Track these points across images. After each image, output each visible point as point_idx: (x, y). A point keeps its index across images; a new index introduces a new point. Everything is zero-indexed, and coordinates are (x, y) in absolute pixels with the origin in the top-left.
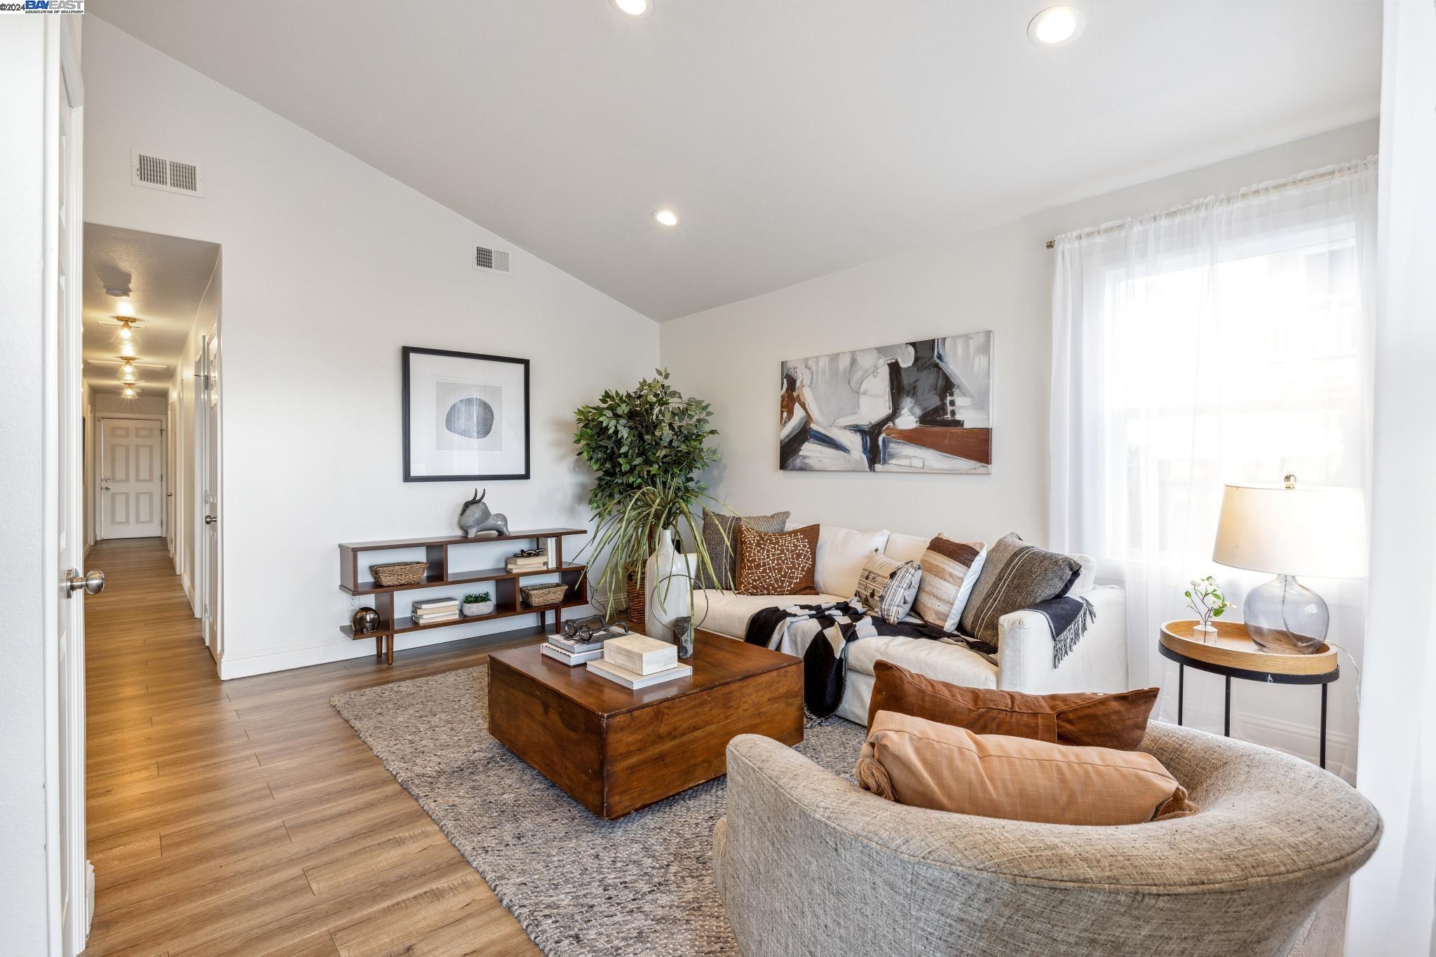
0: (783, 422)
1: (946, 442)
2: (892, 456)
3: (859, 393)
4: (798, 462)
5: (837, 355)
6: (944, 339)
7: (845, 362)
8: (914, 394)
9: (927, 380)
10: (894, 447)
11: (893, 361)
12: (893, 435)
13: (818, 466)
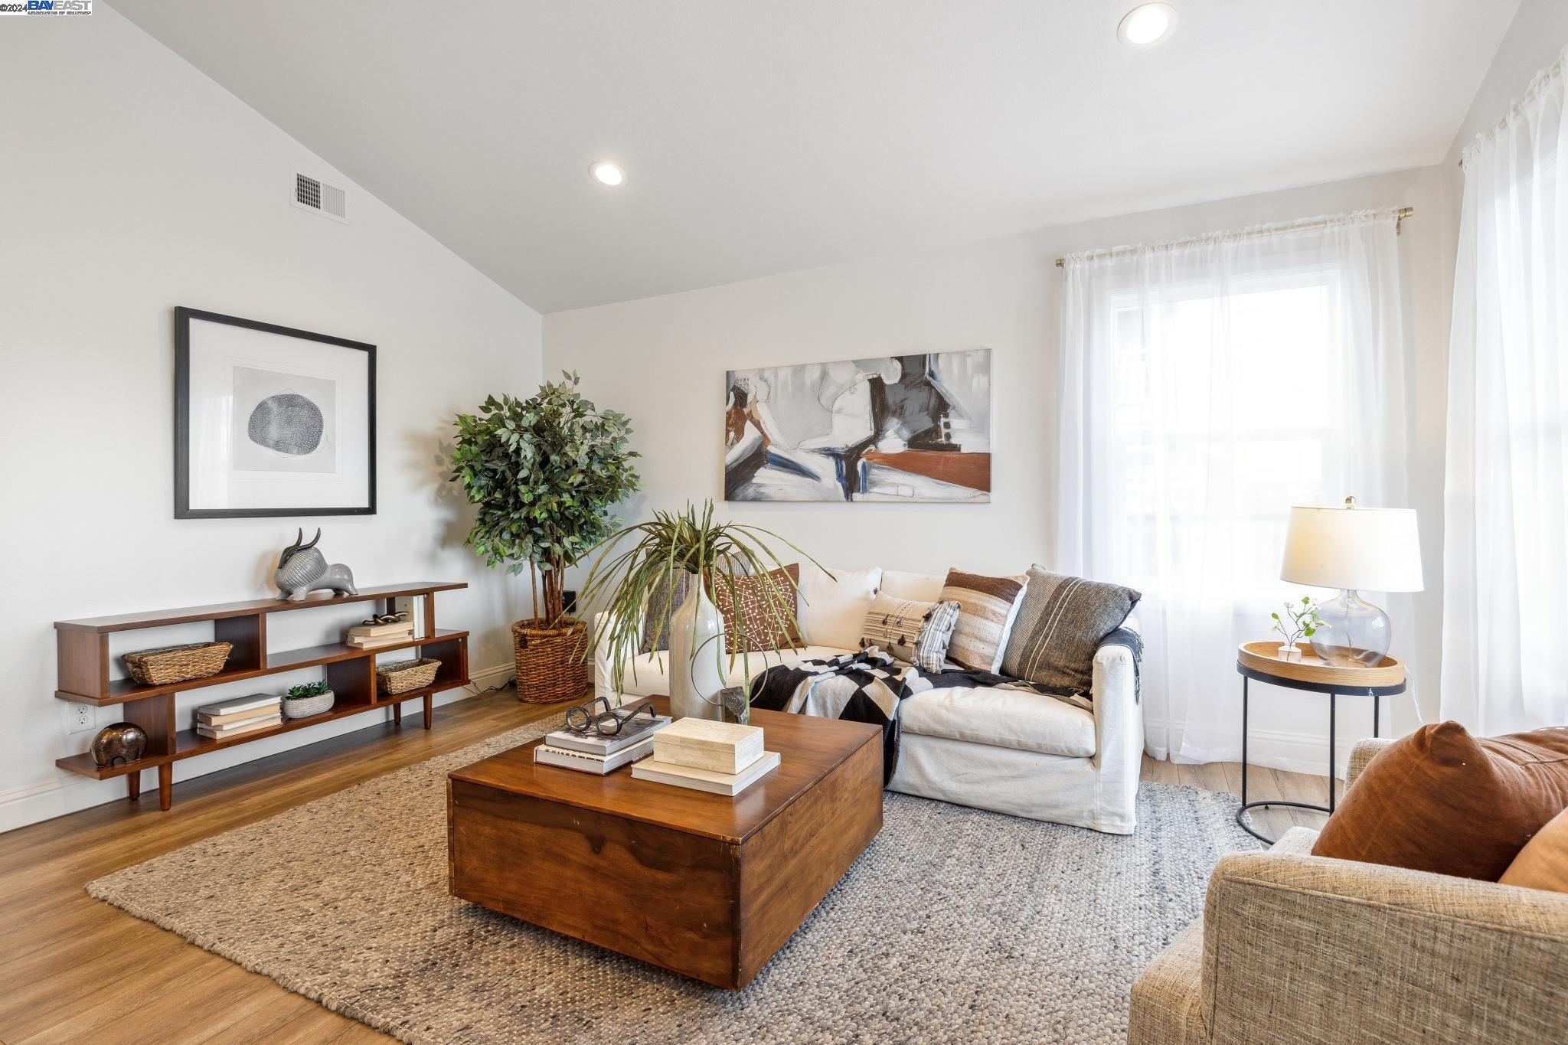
0: (729, 443)
1: (941, 467)
2: (874, 484)
3: (832, 412)
4: (750, 491)
5: (803, 367)
6: (937, 355)
7: (814, 374)
8: (901, 414)
9: (916, 399)
10: (876, 474)
11: (875, 376)
12: (875, 460)
13: (778, 496)
